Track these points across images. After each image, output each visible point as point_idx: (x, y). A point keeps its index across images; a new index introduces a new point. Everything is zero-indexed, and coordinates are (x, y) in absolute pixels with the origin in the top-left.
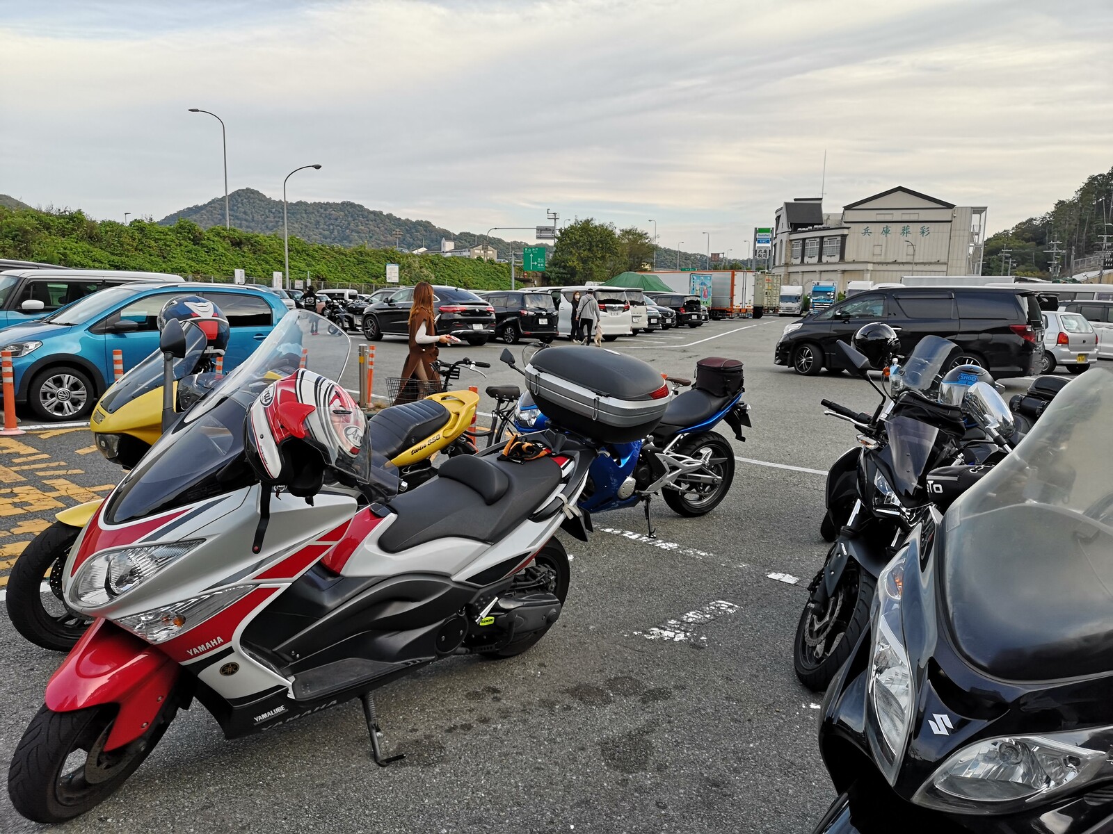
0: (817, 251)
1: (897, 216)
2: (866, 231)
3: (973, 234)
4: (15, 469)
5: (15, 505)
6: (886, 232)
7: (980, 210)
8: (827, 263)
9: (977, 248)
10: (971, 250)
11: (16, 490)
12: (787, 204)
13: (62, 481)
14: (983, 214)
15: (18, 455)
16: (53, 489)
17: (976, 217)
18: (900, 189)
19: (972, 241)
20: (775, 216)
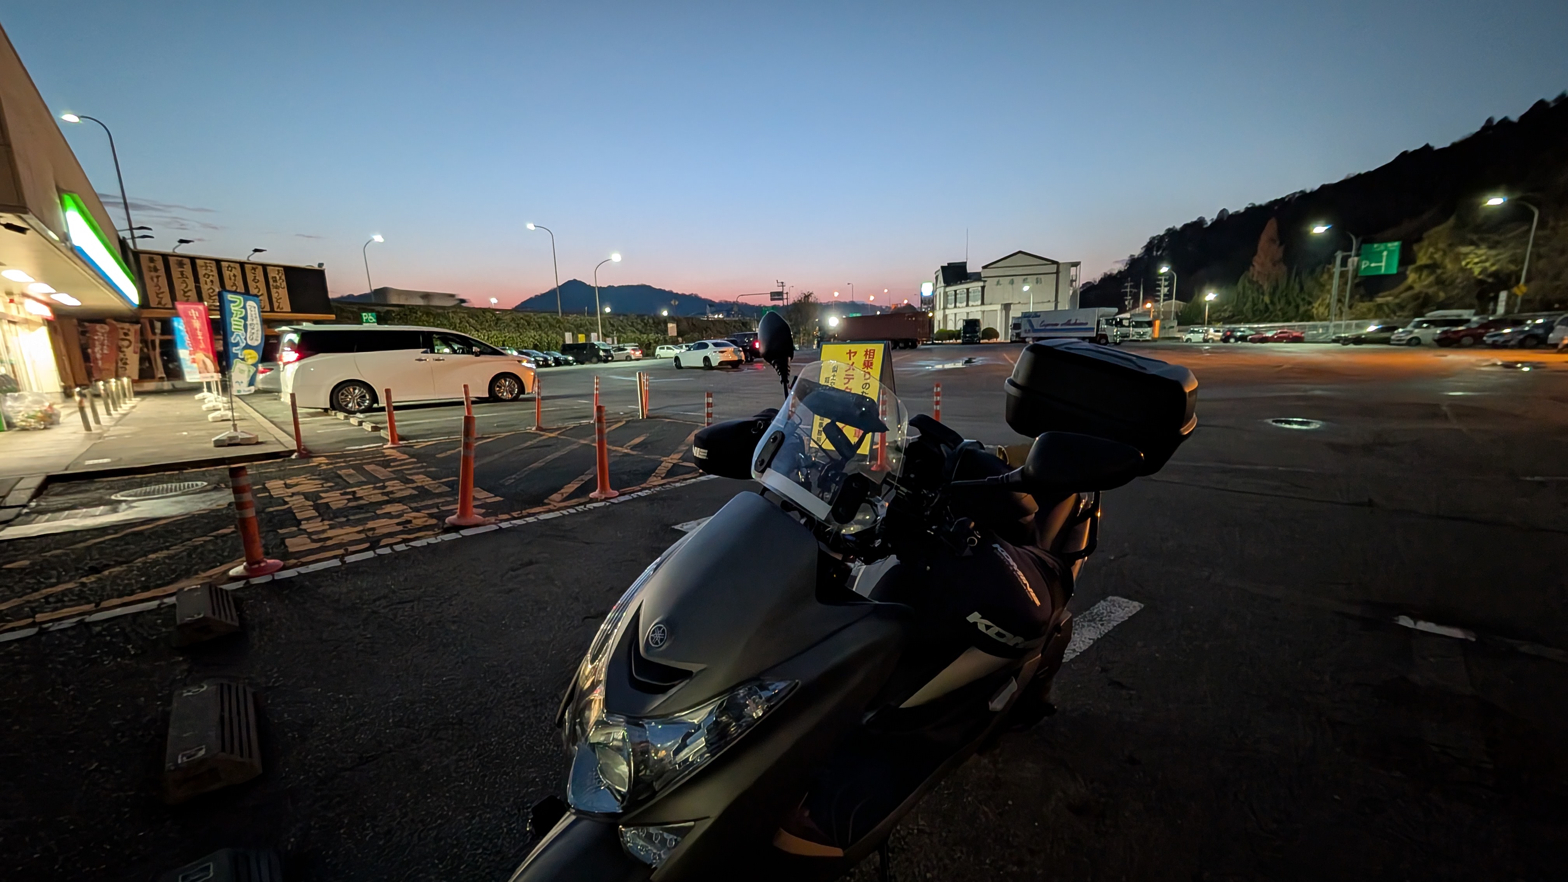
0: (965, 299)
1: (1019, 271)
2: (998, 283)
3: (1072, 281)
4: (390, 469)
5: (383, 494)
6: (1012, 282)
7: (1076, 264)
8: (973, 306)
9: (1075, 292)
10: (1071, 292)
11: (387, 484)
12: (943, 267)
13: (421, 476)
14: (1078, 267)
15: (395, 460)
16: (413, 481)
17: (1073, 269)
18: (1020, 252)
19: (1071, 285)
20: (935, 276)
